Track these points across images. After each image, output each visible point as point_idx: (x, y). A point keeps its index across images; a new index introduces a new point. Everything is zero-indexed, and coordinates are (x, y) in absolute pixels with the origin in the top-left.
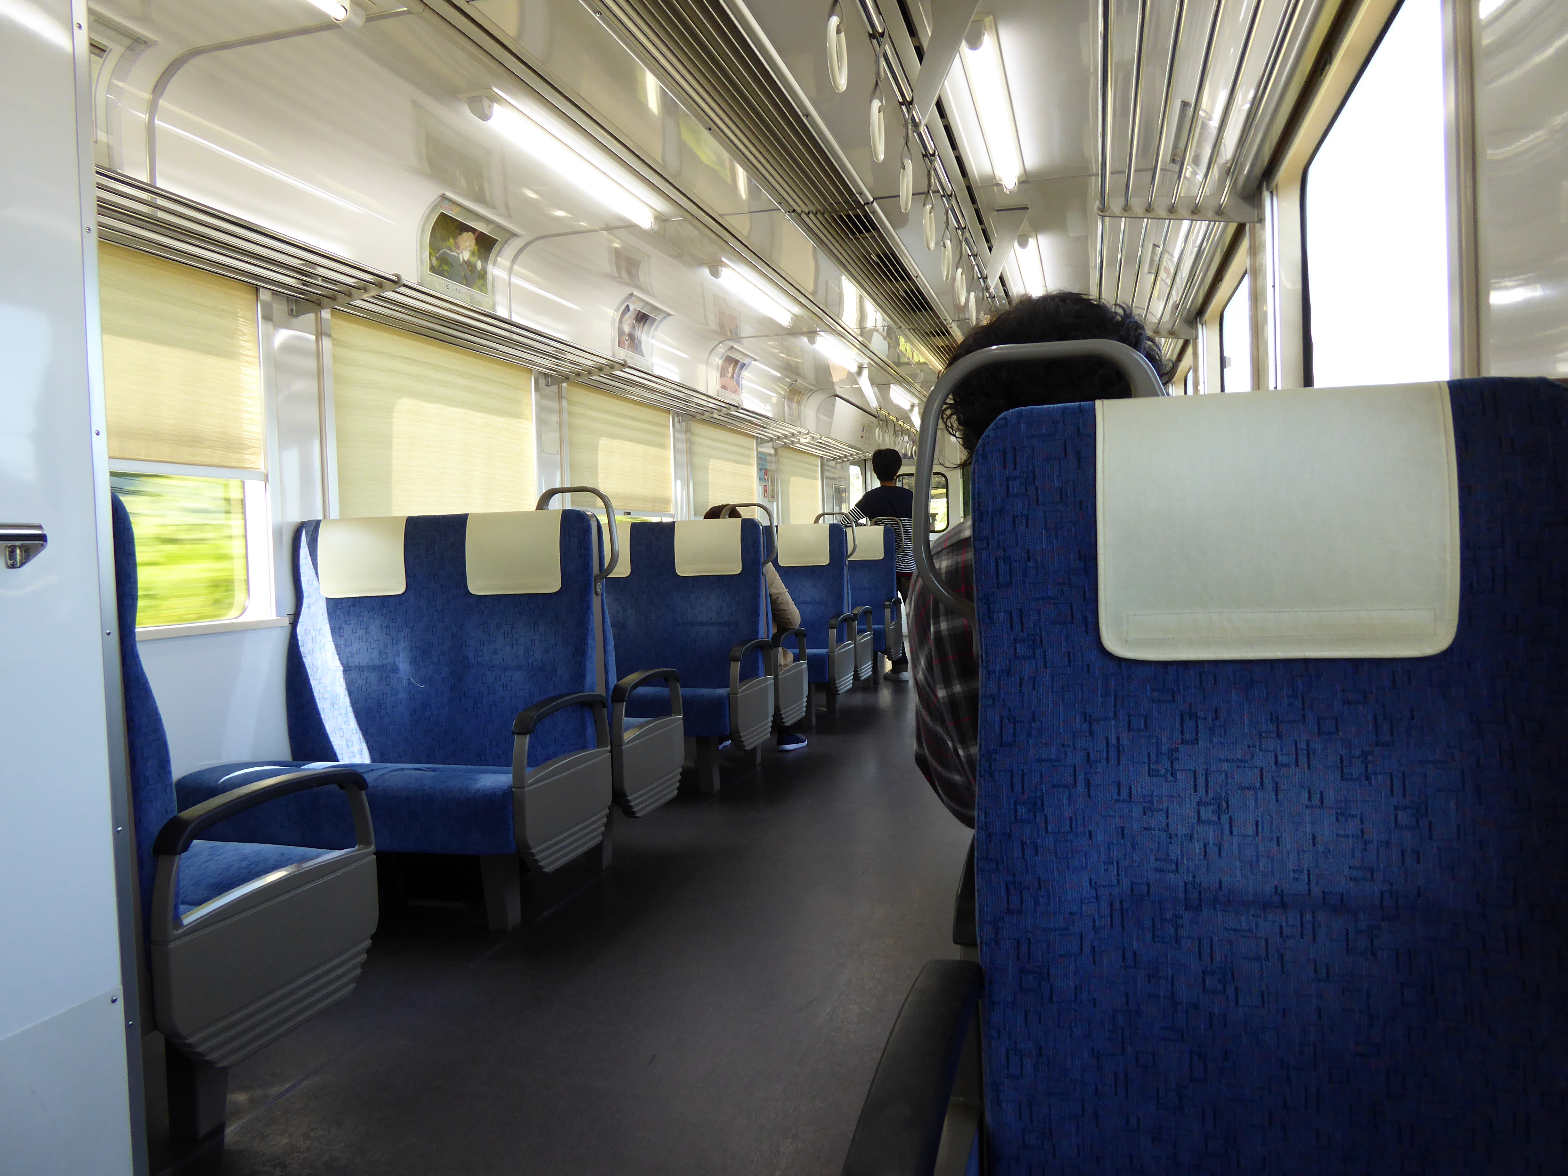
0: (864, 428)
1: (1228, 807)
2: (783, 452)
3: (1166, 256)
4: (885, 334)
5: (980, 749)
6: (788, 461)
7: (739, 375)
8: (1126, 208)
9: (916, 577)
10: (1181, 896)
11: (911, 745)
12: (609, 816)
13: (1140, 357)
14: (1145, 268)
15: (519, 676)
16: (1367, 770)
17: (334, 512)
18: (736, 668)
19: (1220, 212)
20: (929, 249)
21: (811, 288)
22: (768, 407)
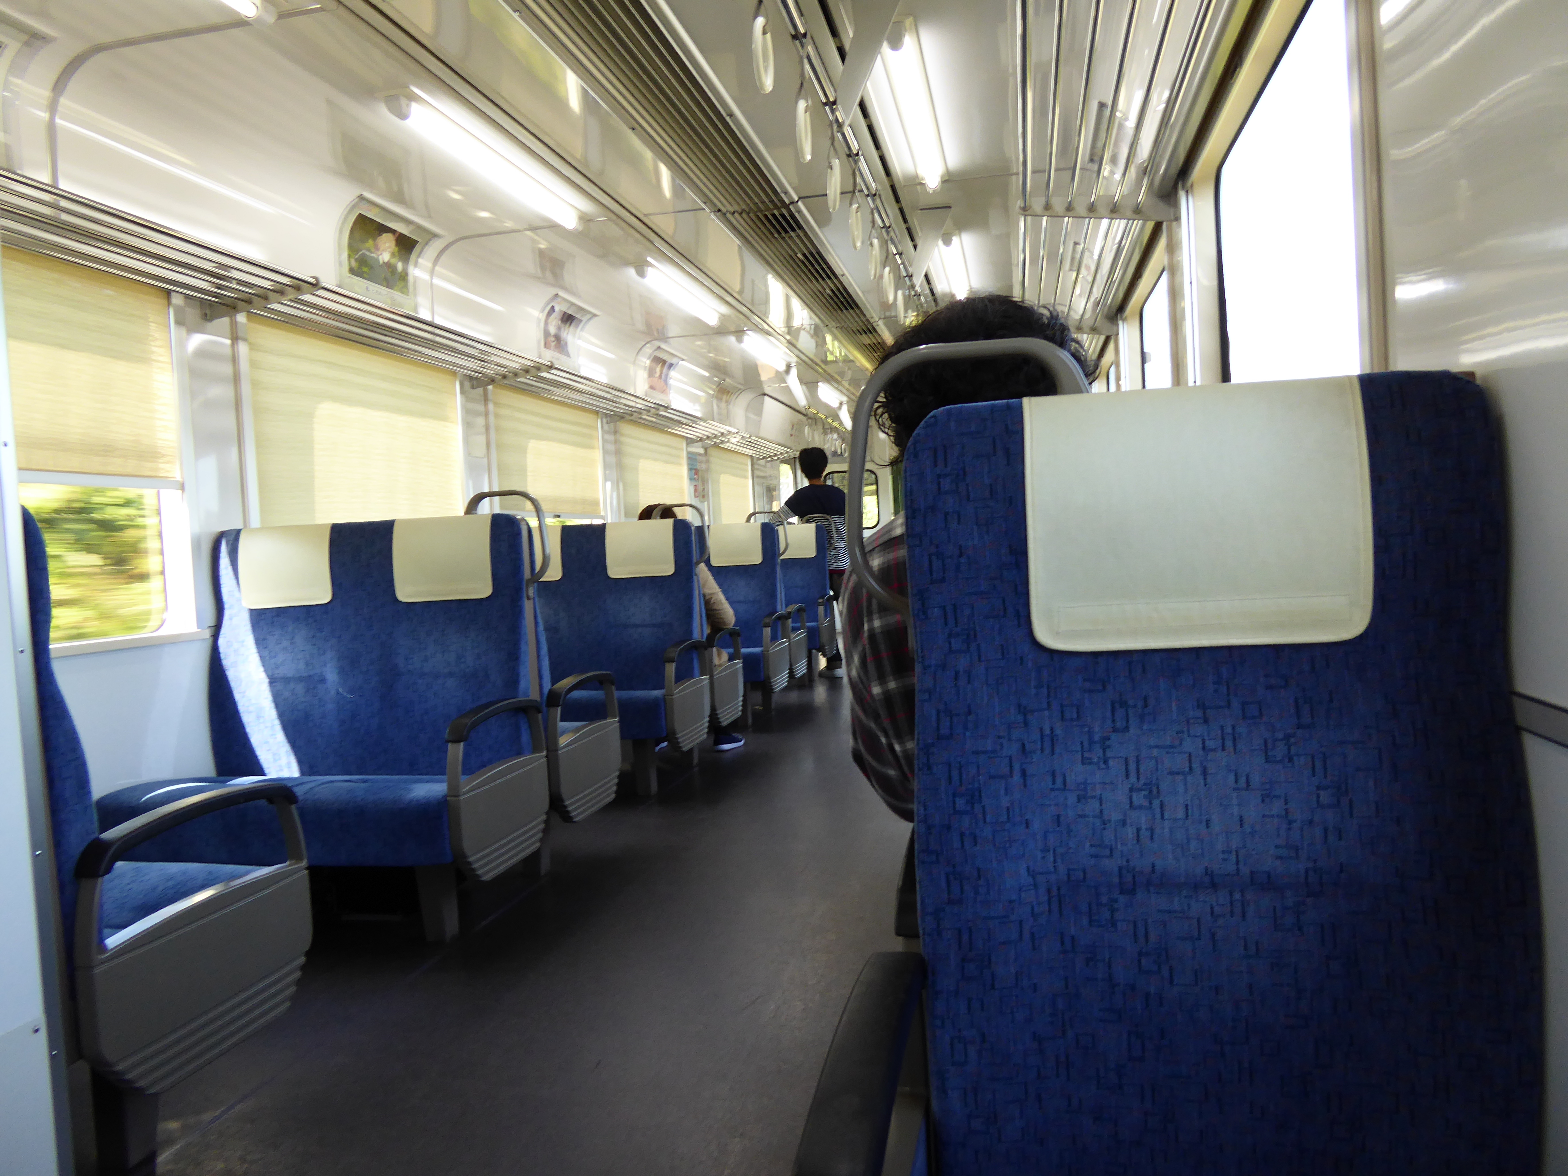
0: (793, 426)
1: (1158, 792)
2: (713, 452)
3: (1087, 254)
4: (812, 332)
5: (918, 744)
6: (716, 459)
7: (667, 375)
8: (1047, 207)
9: (848, 575)
10: (1116, 880)
11: (847, 741)
12: (546, 822)
13: (1065, 355)
14: (1067, 265)
15: (451, 683)
16: (1289, 752)
17: (255, 521)
18: (671, 669)
19: (1138, 211)
20: (855, 247)
21: (737, 287)
22: (698, 407)
